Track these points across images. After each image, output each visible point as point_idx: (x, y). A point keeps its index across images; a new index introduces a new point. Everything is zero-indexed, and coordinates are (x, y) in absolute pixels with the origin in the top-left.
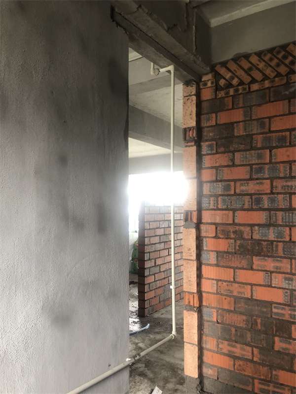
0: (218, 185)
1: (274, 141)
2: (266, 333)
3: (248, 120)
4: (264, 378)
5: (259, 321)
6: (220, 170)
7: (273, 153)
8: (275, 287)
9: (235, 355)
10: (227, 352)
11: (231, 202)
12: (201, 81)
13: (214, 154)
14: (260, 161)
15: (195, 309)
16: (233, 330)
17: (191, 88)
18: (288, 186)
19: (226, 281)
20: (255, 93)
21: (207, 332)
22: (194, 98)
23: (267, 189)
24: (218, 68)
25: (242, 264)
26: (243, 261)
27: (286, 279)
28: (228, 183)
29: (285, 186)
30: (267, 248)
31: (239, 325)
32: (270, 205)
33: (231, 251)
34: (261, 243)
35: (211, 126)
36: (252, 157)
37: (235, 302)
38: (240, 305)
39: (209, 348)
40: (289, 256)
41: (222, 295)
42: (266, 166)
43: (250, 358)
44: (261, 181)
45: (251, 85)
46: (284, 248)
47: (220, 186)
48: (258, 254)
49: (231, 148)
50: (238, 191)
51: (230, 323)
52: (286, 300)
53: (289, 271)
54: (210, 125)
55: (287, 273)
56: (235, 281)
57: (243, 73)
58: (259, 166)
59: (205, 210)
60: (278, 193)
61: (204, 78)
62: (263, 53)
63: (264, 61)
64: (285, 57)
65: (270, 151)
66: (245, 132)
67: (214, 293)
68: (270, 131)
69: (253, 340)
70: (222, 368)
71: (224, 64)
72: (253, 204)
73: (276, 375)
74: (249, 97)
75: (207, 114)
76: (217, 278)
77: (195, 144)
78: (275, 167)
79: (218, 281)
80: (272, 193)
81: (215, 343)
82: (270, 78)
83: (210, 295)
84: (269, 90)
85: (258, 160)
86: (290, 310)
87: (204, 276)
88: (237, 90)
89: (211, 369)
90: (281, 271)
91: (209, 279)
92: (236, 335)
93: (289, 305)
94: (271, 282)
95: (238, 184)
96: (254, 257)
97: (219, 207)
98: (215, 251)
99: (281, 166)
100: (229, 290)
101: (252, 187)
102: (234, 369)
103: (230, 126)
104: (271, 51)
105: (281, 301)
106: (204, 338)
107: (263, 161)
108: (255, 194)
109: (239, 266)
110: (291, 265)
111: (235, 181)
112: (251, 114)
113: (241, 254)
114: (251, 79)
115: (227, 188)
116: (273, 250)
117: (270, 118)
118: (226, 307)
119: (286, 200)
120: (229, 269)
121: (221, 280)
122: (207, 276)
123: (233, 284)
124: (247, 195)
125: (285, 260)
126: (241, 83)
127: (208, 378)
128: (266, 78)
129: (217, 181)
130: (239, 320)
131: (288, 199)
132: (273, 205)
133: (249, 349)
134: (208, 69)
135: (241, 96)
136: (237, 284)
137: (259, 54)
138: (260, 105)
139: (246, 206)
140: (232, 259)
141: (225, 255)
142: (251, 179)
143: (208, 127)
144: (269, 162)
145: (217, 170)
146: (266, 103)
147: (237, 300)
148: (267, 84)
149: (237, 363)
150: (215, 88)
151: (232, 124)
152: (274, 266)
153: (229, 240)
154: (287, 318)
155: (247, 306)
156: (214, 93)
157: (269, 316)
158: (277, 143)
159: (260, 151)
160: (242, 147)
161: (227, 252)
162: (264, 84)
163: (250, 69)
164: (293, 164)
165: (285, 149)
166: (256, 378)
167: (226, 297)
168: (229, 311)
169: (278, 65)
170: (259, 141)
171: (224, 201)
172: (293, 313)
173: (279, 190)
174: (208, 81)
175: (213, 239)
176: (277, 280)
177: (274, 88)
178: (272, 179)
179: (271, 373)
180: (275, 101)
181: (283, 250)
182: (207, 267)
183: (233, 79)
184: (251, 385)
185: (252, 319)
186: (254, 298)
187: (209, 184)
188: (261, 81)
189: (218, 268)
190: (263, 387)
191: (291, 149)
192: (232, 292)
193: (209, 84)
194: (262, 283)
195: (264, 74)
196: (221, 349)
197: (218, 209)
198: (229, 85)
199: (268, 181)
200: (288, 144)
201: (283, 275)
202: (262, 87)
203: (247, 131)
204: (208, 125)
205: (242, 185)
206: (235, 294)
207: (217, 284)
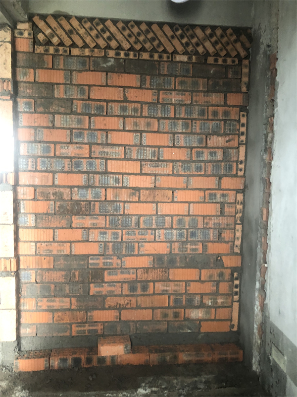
0: (37, 146)
1: (93, 109)
2: (83, 282)
3: (68, 84)
4: (81, 321)
5: (77, 273)
6: (39, 131)
7: (92, 120)
8: (92, 241)
9: (55, 308)
10: (46, 308)
11: (51, 164)
12: (15, 28)
13: (32, 113)
14: (79, 126)
15: (13, 274)
16: (53, 286)
17: (5, 33)
18: (104, 152)
19: (45, 242)
20: (76, 58)
21: (26, 294)
22: (9, 46)
23: (86, 154)
24: (36, 19)
25: (61, 224)
26: (62, 221)
27: (101, 233)
28: (48, 145)
29: (102, 152)
30: (85, 207)
31: (58, 281)
32: (88, 168)
33: (50, 212)
34: (80, 204)
35: (28, 82)
36: (72, 121)
37: (54, 261)
38: (59, 263)
39: (28, 309)
40: (104, 213)
41: (41, 255)
42: (86, 131)
43: (68, 307)
44: (81, 145)
45: (72, 49)
46: (100, 206)
47: (39, 147)
48: (77, 214)
49: (51, 109)
50: (58, 153)
51: (50, 281)
52: (101, 251)
53: (104, 226)
54: (28, 80)
55: (103, 228)
56: (54, 241)
57: (63, 33)
58: (79, 131)
59: (22, 171)
60: (96, 158)
61: (20, 26)
62: (84, 20)
63: (84, 28)
64: (103, 31)
65: (89, 118)
66: (66, 96)
67: (33, 255)
68: (89, 99)
69: (71, 291)
70: (40, 324)
71: (43, 17)
72: (73, 167)
73: (91, 316)
74: (70, 60)
75: (23, 67)
76: (36, 240)
77: (11, 98)
78: (93, 133)
79: (36, 242)
80: (91, 157)
81: (34, 303)
82: (90, 47)
83: (28, 257)
84: (89, 59)
85: (78, 124)
86: (104, 259)
87: (21, 239)
88: (57, 50)
89: (29, 328)
90: (98, 226)
91: (27, 242)
92: (55, 290)
93: (103, 255)
94: (88, 237)
95: (58, 146)
96: (73, 216)
97: (38, 169)
98: (34, 213)
99: (99, 134)
100: (48, 250)
101: (71, 151)
102: (53, 321)
103: (50, 86)
104: (91, 20)
105: (96, 252)
106: (22, 301)
107: (83, 127)
108: (75, 157)
109: (59, 226)
110: (106, 221)
111: (55, 143)
112: (71, 79)
113: (60, 214)
114: (72, 43)
115: (47, 150)
116: (90, 209)
117: (89, 86)
118: (45, 267)
119: (103, 164)
120: (48, 230)
121: (40, 242)
122: (25, 239)
123: (53, 244)
124: (66, 157)
125: (100, 217)
126: (61, 44)
127: (25, 337)
128: (86, 46)
129: (35, 141)
130: (58, 276)
131: (104, 164)
132: (91, 168)
133: (68, 300)
134: (26, 17)
135: (62, 57)
136: (56, 243)
137: (80, 19)
138: (80, 71)
139: (66, 169)
140: (51, 220)
141: (44, 217)
142: (71, 143)
143: (25, 82)
144: (88, 128)
145: (36, 130)
146: (86, 71)
147: (56, 258)
148: (87, 52)
149: (56, 315)
150: (32, 40)
151: (53, 84)
152: (91, 223)
153: (48, 202)
154: (101, 266)
155: (66, 262)
156: (31, 46)
157: (86, 267)
158: (96, 112)
159: (80, 117)
160: (62, 110)
161: (47, 214)
162: (84, 51)
163: (71, 32)
164: (109, 132)
165: (102, 118)
166: (73, 323)
167: (45, 257)
168: (48, 270)
169: (97, 37)
170: (78, 106)
171: (44, 162)
172: (106, 261)
173: (97, 155)
174: (25, 30)
175: (31, 202)
176: (93, 235)
177: (93, 58)
178: (90, 144)
179: (87, 315)
180: (95, 71)
181: (99, 208)
182: (25, 230)
183: (53, 36)
184: (69, 331)
185: (70, 273)
186: (73, 253)
187: (26, 144)
188: (81, 48)
189: (36, 230)
190: (80, 329)
191: (107, 119)
192: (51, 251)
193: (26, 34)
194: (80, 240)
195: (84, 41)
196: (40, 306)
197: (36, 171)
198: (48, 43)
199: (87, 146)
200: (105, 114)
201: (99, 230)
202: (83, 54)
203: (68, 94)
204: (25, 80)
205: (62, 148)
206: (55, 252)
207: (36, 246)
